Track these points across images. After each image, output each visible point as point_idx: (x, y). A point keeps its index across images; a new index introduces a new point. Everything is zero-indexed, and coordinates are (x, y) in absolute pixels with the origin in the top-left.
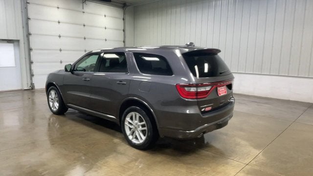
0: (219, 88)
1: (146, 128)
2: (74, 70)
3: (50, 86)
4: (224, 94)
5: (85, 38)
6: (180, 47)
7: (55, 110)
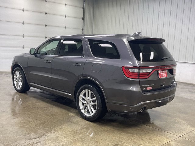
0: (160, 72)
1: (96, 103)
2: (37, 53)
3: (15, 67)
4: (165, 77)
5: (46, 26)
6: (127, 36)
7: (19, 88)
